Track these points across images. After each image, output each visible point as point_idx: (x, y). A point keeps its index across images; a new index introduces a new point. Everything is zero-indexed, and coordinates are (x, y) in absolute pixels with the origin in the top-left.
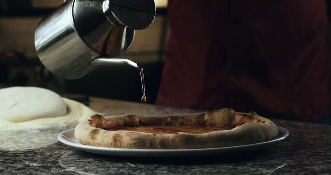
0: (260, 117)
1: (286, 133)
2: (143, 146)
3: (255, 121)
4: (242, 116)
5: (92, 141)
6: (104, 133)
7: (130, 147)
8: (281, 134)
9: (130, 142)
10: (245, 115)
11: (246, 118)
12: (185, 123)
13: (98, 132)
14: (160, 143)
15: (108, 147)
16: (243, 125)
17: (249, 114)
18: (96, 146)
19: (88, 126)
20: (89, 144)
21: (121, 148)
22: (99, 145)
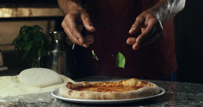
0: (151, 83)
1: (163, 91)
2: (95, 99)
3: (148, 85)
4: (142, 82)
5: (69, 96)
6: (76, 92)
7: (89, 99)
8: (161, 92)
9: (89, 97)
10: (143, 82)
11: (144, 83)
12: (113, 85)
13: (72, 92)
14: (103, 97)
15: (78, 99)
16: (143, 88)
17: (145, 81)
18: (71, 98)
19: (66, 88)
20: (68, 97)
21: (84, 99)
22: (73, 98)
